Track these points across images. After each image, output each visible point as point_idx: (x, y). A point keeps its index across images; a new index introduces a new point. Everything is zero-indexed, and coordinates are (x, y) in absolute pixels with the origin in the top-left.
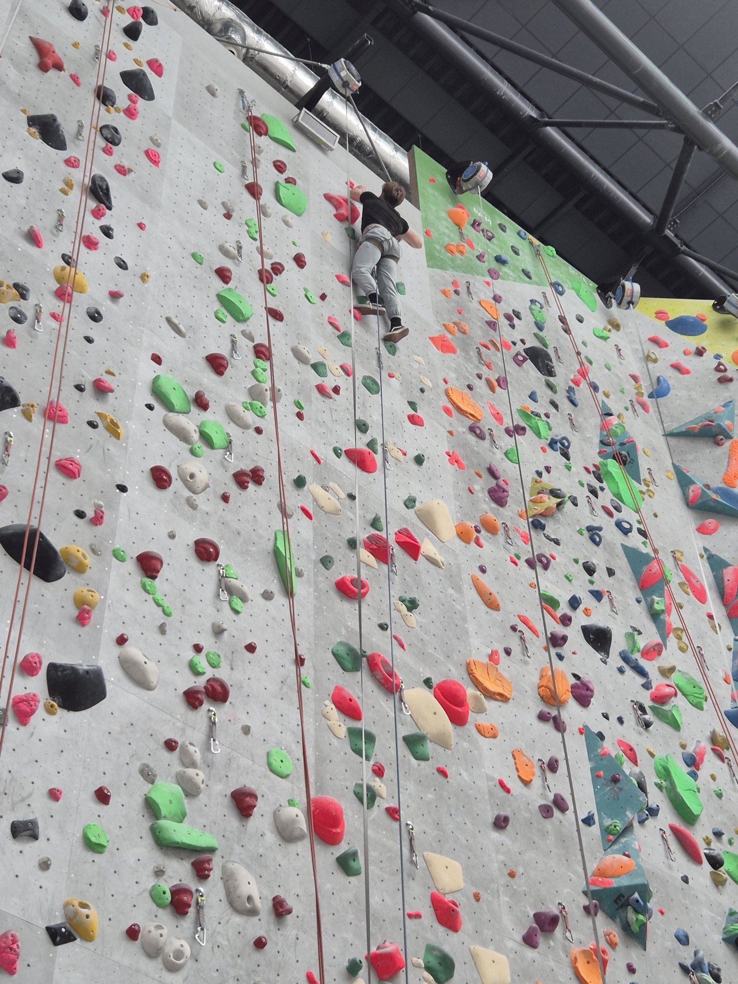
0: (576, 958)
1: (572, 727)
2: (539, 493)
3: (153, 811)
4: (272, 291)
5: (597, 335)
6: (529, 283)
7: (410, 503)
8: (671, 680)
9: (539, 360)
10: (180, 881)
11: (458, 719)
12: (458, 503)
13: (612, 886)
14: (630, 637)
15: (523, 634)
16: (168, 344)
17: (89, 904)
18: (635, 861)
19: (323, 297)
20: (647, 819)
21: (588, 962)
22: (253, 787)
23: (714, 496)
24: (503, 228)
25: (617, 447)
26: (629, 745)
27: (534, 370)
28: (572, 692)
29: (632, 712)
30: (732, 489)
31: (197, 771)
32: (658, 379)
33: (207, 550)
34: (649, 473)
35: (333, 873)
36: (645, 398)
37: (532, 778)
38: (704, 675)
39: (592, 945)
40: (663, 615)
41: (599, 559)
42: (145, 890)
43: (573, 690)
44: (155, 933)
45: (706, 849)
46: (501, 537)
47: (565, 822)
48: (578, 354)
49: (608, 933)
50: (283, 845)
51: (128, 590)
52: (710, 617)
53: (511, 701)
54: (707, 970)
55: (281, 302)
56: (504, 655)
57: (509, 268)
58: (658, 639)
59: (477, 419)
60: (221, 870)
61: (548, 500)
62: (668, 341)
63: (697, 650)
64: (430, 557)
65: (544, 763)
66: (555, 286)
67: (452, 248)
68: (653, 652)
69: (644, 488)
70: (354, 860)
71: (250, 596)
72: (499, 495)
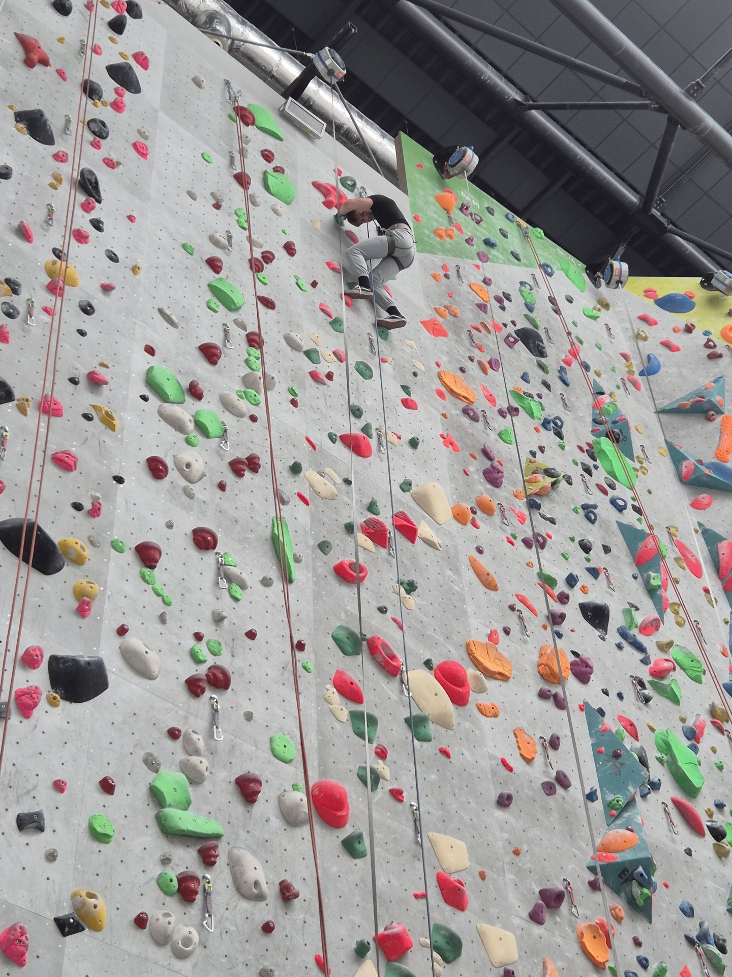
0: (582, 933)
1: (573, 704)
2: (533, 473)
3: (158, 800)
4: (263, 280)
5: (587, 314)
6: (518, 265)
7: (406, 486)
8: (669, 655)
9: (531, 341)
10: (187, 868)
11: (459, 699)
12: (453, 485)
13: (617, 860)
14: (628, 613)
15: (522, 613)
16: (161, 335)
17: (96, 894)
18: (638, 835)
19: (314, 284)
20: (649, 793)
21: (595, 937)
22: (257, 773)
23: (707, 471)
24: (491, 211)
25: (610, 425)
26: (629, 721)
27: (525, 351)
28: (571, 670)
29: (632, 687)
30: (724, 464)
31: (201, 759)
32: (649, 357)
33: (205, 539)
34: (642, 450)
35: (338, 856)
36: (637, 376)
37: (534, 755)
38: (702, 649)
39: (598, 920)
40: (659, 590)
41: (594, 536)
42: (152, 879)
43: (572, 667)
44: (163, 921)
45: (708, 821)
46: (497, 517)
47: (567, 798)
48: (569, 334)
49: (614, 907)
50: (288, 830)
51: (127, 580)
52: (707, 591)
53: (511, 679)
54: (712, 941)
55: (273, 291)
56: (504, 635)
57: (498, 250)
58: (657, 615)
59: (470, 401)
60: (227, 856)
61: (543, 480)
62: (657, 319)
63: (695, 624)
64: (427, 539)
65: (545, 741)
66: (544, 267)
67: (441, 232)
68: (650, 627)
69: (637, 466)
70: (359, 842)
71: (249, 584)
72: (494, 476)
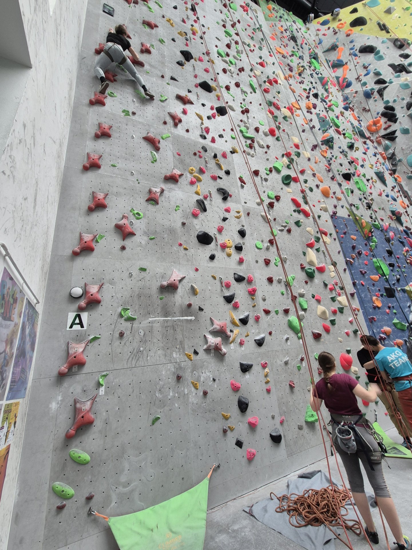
1: (314, 113)
4: (235, 29)
7: (274, 73)
9: (294, 39)
12: (283, 73)
14: (322, 95)
15: (301, 97)
16: (218, 43)
23: (336, 62)
26: (325, 115)
27: (293, 42)
28: (312, 107)
32: (320, 39)
34: (321, 61)
37: (308, 123)
39: (324, 150)
41: (313, 80)
47: (315, 130)
49: (326, 148)
53: (301, 109)
56: (298, 101)
57: (283, 19)
59: (283, 54)
62: (321, 29)
67: (270, 16)
68: (327, 97)
72: (291, 70)
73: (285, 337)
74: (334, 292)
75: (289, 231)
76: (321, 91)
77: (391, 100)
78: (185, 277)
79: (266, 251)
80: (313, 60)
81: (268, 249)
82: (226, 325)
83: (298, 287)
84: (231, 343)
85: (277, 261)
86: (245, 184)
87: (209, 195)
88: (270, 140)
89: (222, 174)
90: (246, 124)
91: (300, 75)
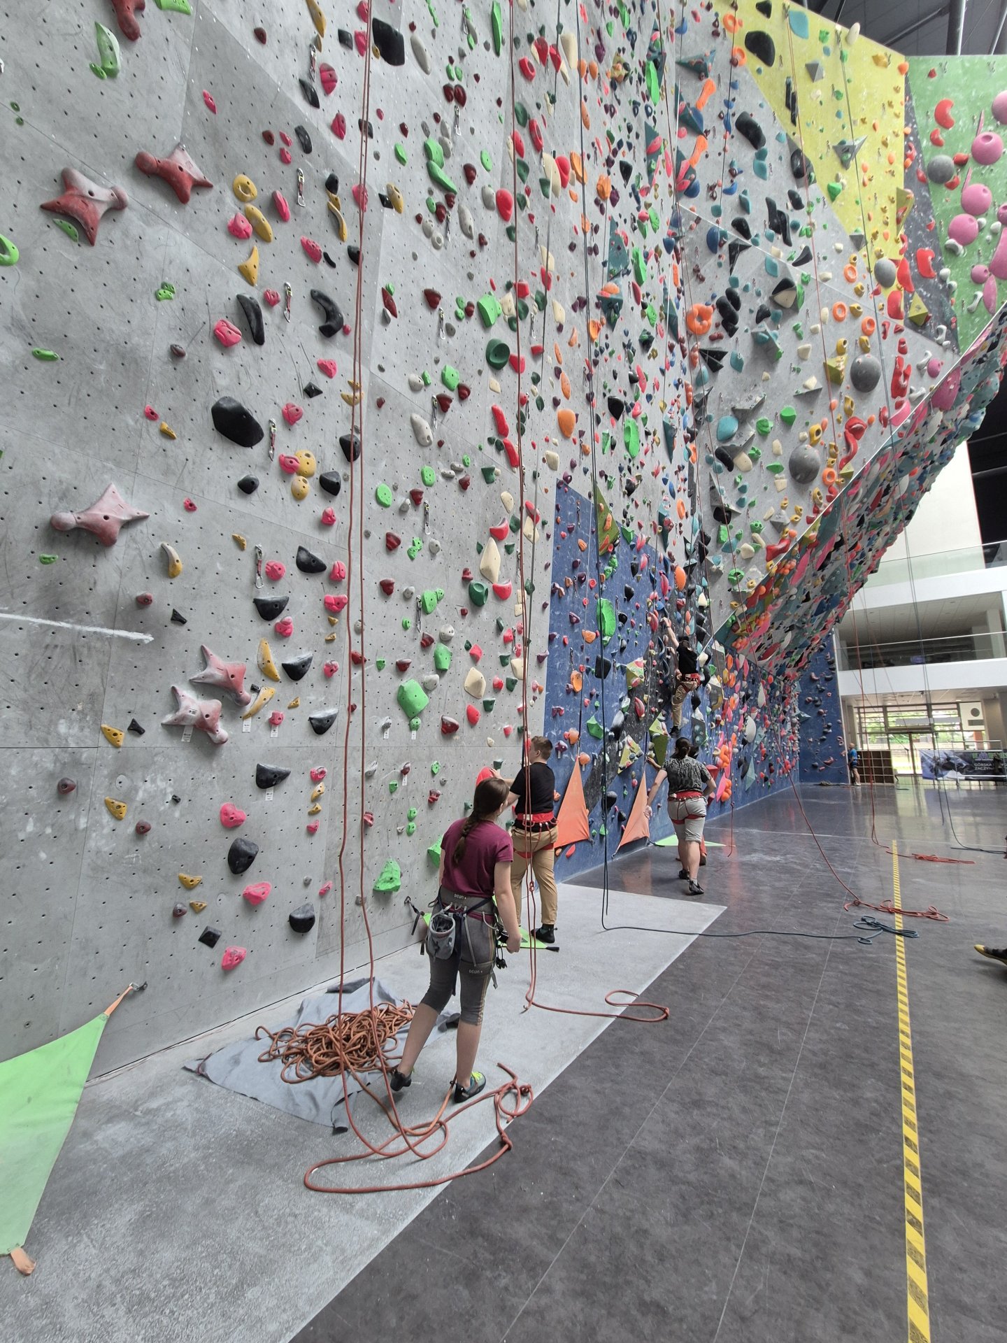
0: (589, 323)
1: (608, 214)
2: (618, 63)
7: (559, 29)
8: (648, 211)
11: (564, 182)
13: (609, 297)
14: (638, 178)
15: (596, 150)
18: (620, 289)
20: (626, 274)
21: (593, 326)
23: (690, 113)
25: (657, 54)
26: (626, 235)
29: (630, 220)
36: (674, 30)
37: (587, 231)
39: (595, 320)
40: (652, 173)
41: (634, 124)
43: (611, 194)
45: (642, 299)
46: (596, 82)
47: (596, 260)
49: (602, 319)
53: (586, 185)
54: (631, 348)
58: (648, 186)
61: (621, 70)
64: (564, 73)
65: (593, 226)
68: (645, 191)
69: (661, 91)
72: (600, 52)
73: (382, 723)
74: (510, 645)
75: (464, 485)
76: (639, 168)
77: (742, 283)
78: (145, 517)
79: (396, 516)
80: (652, 66)
81: (402, 511)
82: (243, 672)
83: (443, 618)
84: (246, 717)
85: (414, 548)
86: (395, 315)
87: (281, 296)
88: (490, 224)
89: (338, 252)
90: (448, 136)
91: (614, 84)
